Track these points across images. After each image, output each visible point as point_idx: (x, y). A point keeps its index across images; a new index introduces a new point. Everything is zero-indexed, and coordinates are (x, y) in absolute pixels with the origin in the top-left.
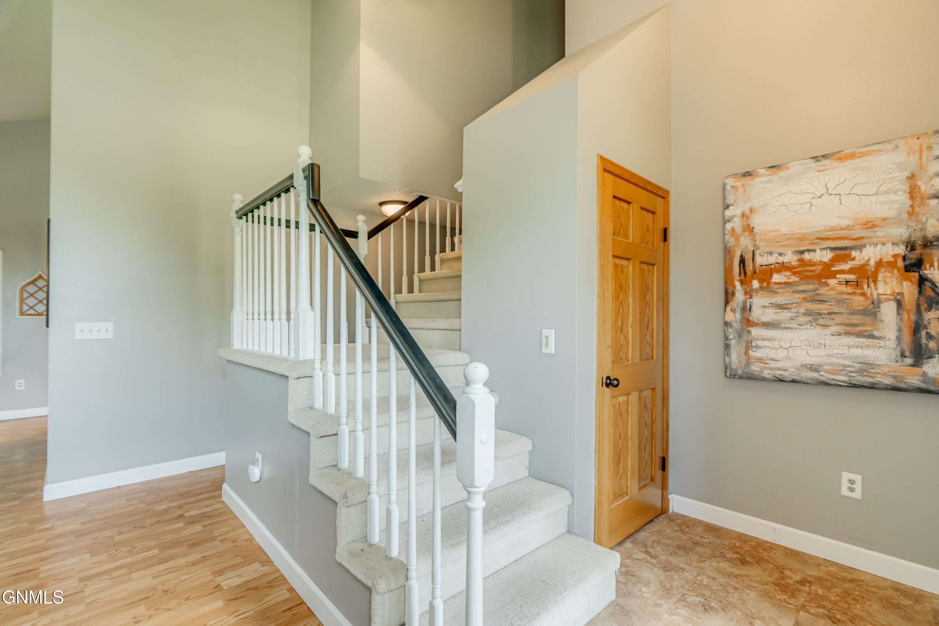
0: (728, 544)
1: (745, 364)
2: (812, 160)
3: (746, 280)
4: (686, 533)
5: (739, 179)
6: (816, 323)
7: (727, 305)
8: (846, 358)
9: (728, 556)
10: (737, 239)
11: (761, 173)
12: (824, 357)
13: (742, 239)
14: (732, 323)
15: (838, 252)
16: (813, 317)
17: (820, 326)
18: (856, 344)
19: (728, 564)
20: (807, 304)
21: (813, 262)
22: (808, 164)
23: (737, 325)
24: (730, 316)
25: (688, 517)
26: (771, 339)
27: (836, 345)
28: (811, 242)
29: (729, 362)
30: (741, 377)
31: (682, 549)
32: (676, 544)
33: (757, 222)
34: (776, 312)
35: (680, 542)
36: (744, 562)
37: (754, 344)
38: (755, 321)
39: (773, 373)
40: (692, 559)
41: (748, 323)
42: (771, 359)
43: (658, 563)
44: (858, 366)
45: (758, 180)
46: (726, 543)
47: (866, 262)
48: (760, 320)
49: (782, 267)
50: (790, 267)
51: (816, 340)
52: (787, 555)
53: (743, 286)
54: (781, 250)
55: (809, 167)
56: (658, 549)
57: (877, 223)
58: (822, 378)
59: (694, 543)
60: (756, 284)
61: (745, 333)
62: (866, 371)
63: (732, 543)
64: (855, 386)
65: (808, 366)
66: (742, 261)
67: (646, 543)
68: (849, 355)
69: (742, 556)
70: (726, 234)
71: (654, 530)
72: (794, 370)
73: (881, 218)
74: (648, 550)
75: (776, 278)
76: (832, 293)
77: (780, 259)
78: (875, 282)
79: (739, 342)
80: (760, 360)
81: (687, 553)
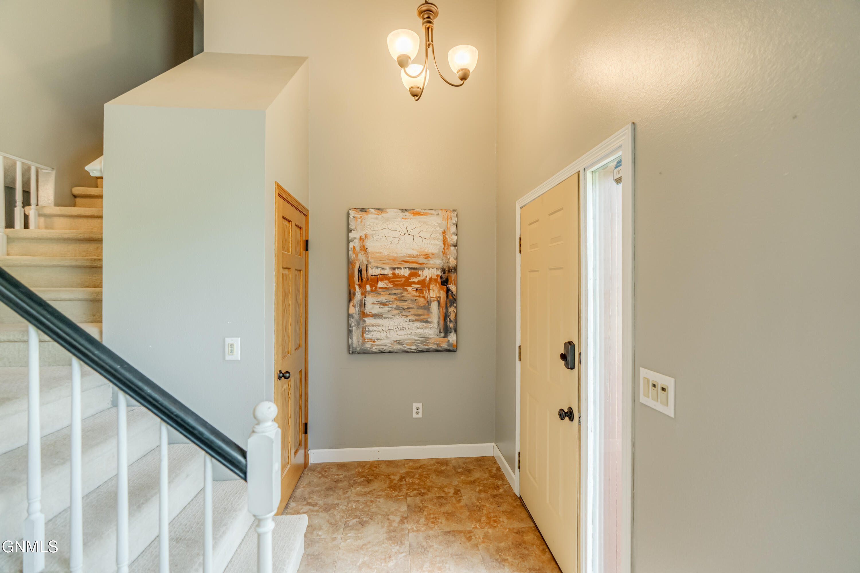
0: (355, 473)
1: (361, 344)
2: (400, 211)
3: (362, 284)
4: (327, 477)
5: (358, 213)
6: (401, 314)
7: (350, 302)
8: (416, 335)
9: (359, 481)
10: (357, 256)
11: (372, 212)
12: (405, 335)
13: (360, 255)
14: (353, 315)
15: (413, 271)
16: (400, 310)
17: (403, 316)
18: (421, 326)
19: (361, 487)
20: (396, 302)
21: (400, 275)
22: (398, 212)
23: (357, 316)
24: (352, 310)
25: (323, 463)
26: (377, 325)
27: (411, 327)
28: (399, 263)
29: (351, 343)
30: (359, 353)
31: (330, 490)
32: (325, 488)
33: (370, 244)
34: (380, 307)
35: (327, 485)
36: (369, 481)
37: (367, 329)
38: (368, 313)
39: (379, 348)
40: (339, 494)
41: (363, 314)
42: (377, 339)
43: (320, 508)
44: (421, 339)
45: (370, 216)
46: (354, 472)
47: (425, 278)
48: (371, 312)
49: (384, 277)
50: (388, 278)
51: (401, 325)
52: (387, 465)
53: (360, 289)
54: (383, 266)
55: (398, 215)
56: (315, 497)
57: (430, 255)
58: (404, 349)
59: (335, 482)
60: (368, 288)
61: (361, 322)
62: (425, 342)
63: (357, 471)
64: (420, 351)
65: (397, 341)
66: (360, 271)
67: (305, 497)
68: (417, 333)
69: (366, 478)
70: (350, 250)
71: (305, 484)
72: (390, 345)
73: (431, 253)
74: (308, 502)
75: (381, 284)
76: (409, 295)
77: (383, 272)
78: (429, 290)
79: (358, 328)
80: (371, 340)
81: (334, 491)
